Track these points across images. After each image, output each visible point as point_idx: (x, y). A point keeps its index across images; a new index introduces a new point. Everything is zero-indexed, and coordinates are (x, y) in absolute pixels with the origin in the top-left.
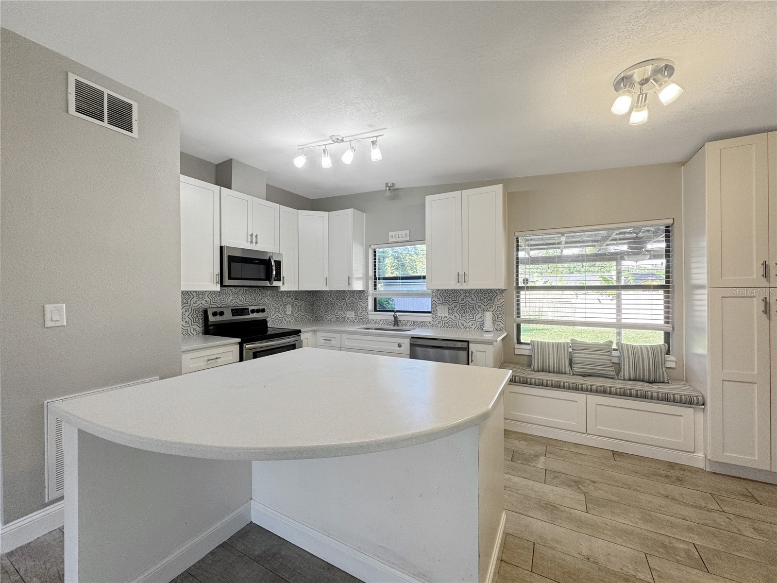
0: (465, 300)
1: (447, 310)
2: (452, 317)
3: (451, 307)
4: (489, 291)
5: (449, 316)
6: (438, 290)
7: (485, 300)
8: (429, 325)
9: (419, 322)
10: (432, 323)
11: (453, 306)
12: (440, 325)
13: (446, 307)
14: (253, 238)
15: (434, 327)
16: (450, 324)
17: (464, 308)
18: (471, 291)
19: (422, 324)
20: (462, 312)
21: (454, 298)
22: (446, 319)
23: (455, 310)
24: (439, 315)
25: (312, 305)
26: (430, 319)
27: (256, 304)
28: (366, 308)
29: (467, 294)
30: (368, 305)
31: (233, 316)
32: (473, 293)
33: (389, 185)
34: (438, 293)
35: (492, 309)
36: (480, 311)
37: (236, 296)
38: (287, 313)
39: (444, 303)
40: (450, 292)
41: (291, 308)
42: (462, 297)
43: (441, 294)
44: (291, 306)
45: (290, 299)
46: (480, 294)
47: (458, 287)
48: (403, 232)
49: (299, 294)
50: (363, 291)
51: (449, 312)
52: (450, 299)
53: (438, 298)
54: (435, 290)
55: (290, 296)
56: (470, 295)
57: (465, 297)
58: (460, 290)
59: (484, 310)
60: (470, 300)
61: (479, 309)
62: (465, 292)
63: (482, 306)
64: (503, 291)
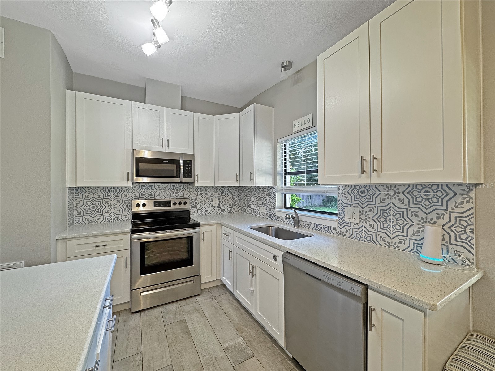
0: (387, 201)
1: (359, 214)
2: (365, 225)
3: (365, 210)
4: (434, 187)
5: (361, 224)
6: (346, 186)
7: (427, 203)
8: (334, 231)
9: (322, 226)
10: (338, 229)
11: (367, 209)
12: (348, 235)
13: (357, 210)
14: (164, 142)
15: (341, 236)
16: (364, 235)
17: (385, 214)
18: (397, 187)
19: (326, 229)
20: (382, 220)
21: (368, 197)
22: (358, 227)
23: (371, 216)
24: (346, 220)
25: (240, 198)
26: (335, 225)
27: (182, 197)
28: (274, 204)
29: (392, 193)
30: (275, 201)
31: (155, 207)
33: (285, 64)
34: (346, 190)
35: (441, 222)
36: (416, 222)
37: (163, 191)
38: (214, 205)
39: (354, 205)
40: (363, 189)
41: (218, 201)
42: (382, 196)
43: (350, 192)
44: (217, 199)
45: (217, 194)
46: (416, 193)
48: (306, 118)
49: (227, 190)
50: (272, 187)
51: (360, 218)
52: (363, 199)
53: (345, 197)
54: (342, 186)
55: (216, 192)
56: (397, 194)
57: (388, 196)
58: (379, 185)
59: (423, 221)
60: (396, 202)
61: (415, 219)
62: (387, 189)
63: (421, 214)
64: (469, 188)
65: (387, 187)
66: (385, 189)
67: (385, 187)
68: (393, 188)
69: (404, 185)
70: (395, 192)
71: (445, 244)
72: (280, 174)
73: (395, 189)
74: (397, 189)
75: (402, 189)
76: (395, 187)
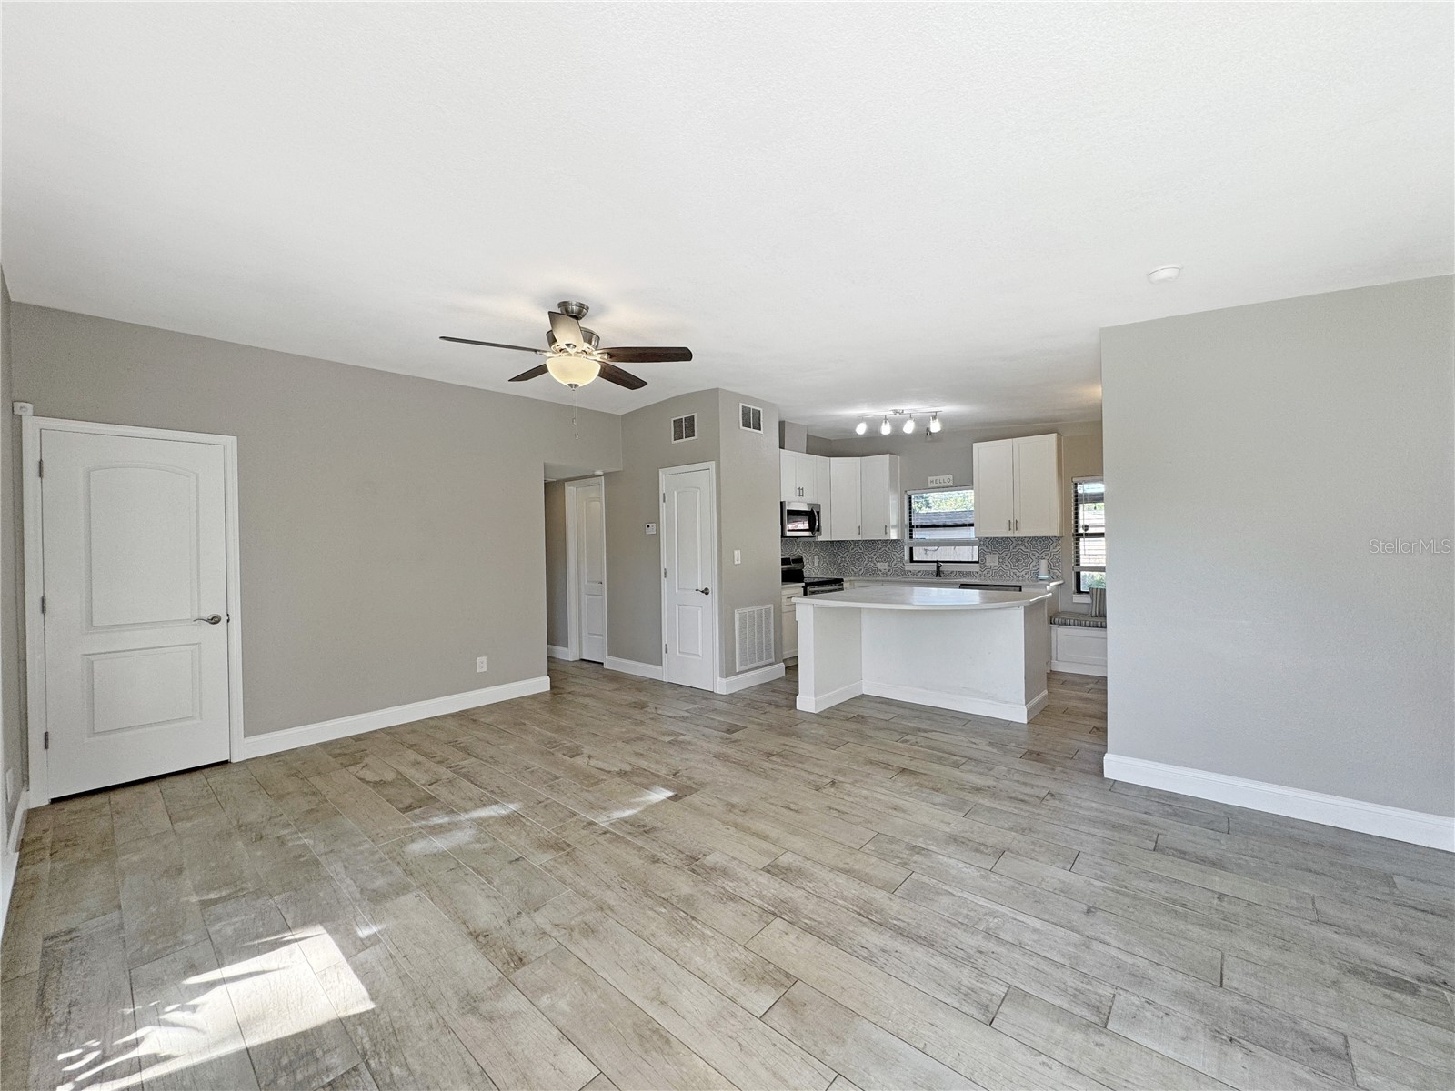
0: (1017, 548)
1: (998, 558)
2: (1002, 566)
3: (1002, 555)
5: (1000, 565)
6: (988, 538)
7: (1040, 548)
8: (977, 575)
9: (965, 573)
10: (980, 573)
11: (1004, 554)
12: (989, 575)
13: (996, 556)
14: (800, 491)
15: (983, 577)
16: (1001, 573)
17: (1016, 557)
19: (968, 574)
20: (1014, 560)
21: (1005, 546)
22: (996, 568)
23: (1006, 559)
24: (988, 564)
26: (978, 569)
28: (902, 558)
29: (1020, 542)
30: (904, 556)
34: (987, 542)
35: (1047, 558)
39: (993, 552)
40: (1000, 540)
42: (1014, 545)
43: (990, 543)
44: (818, 557)
46: (1034, 542)
47: (1010, 535)
48: (946, 478)
50: (898, 540)
51: (999, 561)
52: (1001, 548)
53: (986, 547)
54: (984, 538)
59: (1038, 558)
60: (1023, 548)
61: (1033, 558)
63: (1037, 554)
64: (1059, 539)
71: (1049, 570)
72: (894, 527)
75: (1026, 540)
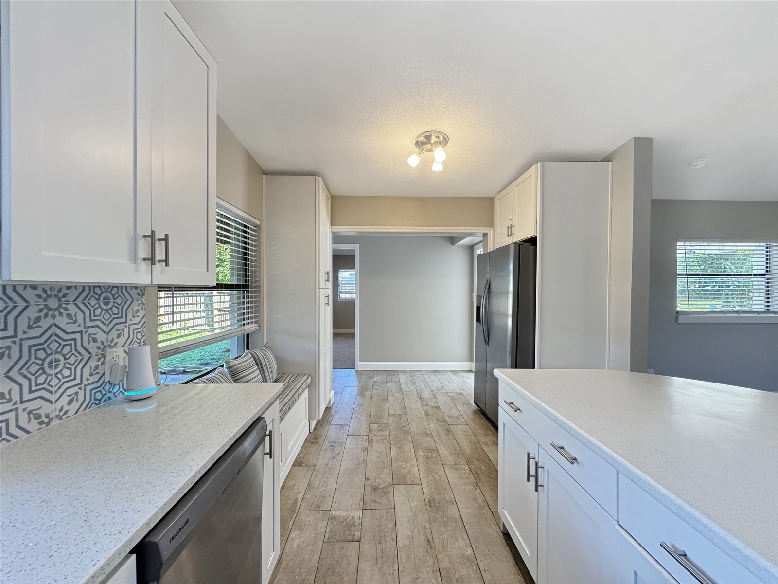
0: (45, 323)
4: (114, 291)
7: (107, 316)
17: (40, 353)
18: (64, 291)
20: (34, 368)
29: (54, 303)
32: (71, 298)
36: (93, 351)
42: (32, 312)
46: (93, 302)
56: (64, 306)
57: (45, 311)
58: (25, 287)
59: (104, 345)
62: (44, 296)
64: (142, 292)
65: (45, 291)
66: (39, 296)
67: (39, 291)
68: (56, 293)
69: (76, 287)
70: (60, 300)
73: (60, 295)
74: (65, 296)
75: (72, 295)
76: (60, 291)
